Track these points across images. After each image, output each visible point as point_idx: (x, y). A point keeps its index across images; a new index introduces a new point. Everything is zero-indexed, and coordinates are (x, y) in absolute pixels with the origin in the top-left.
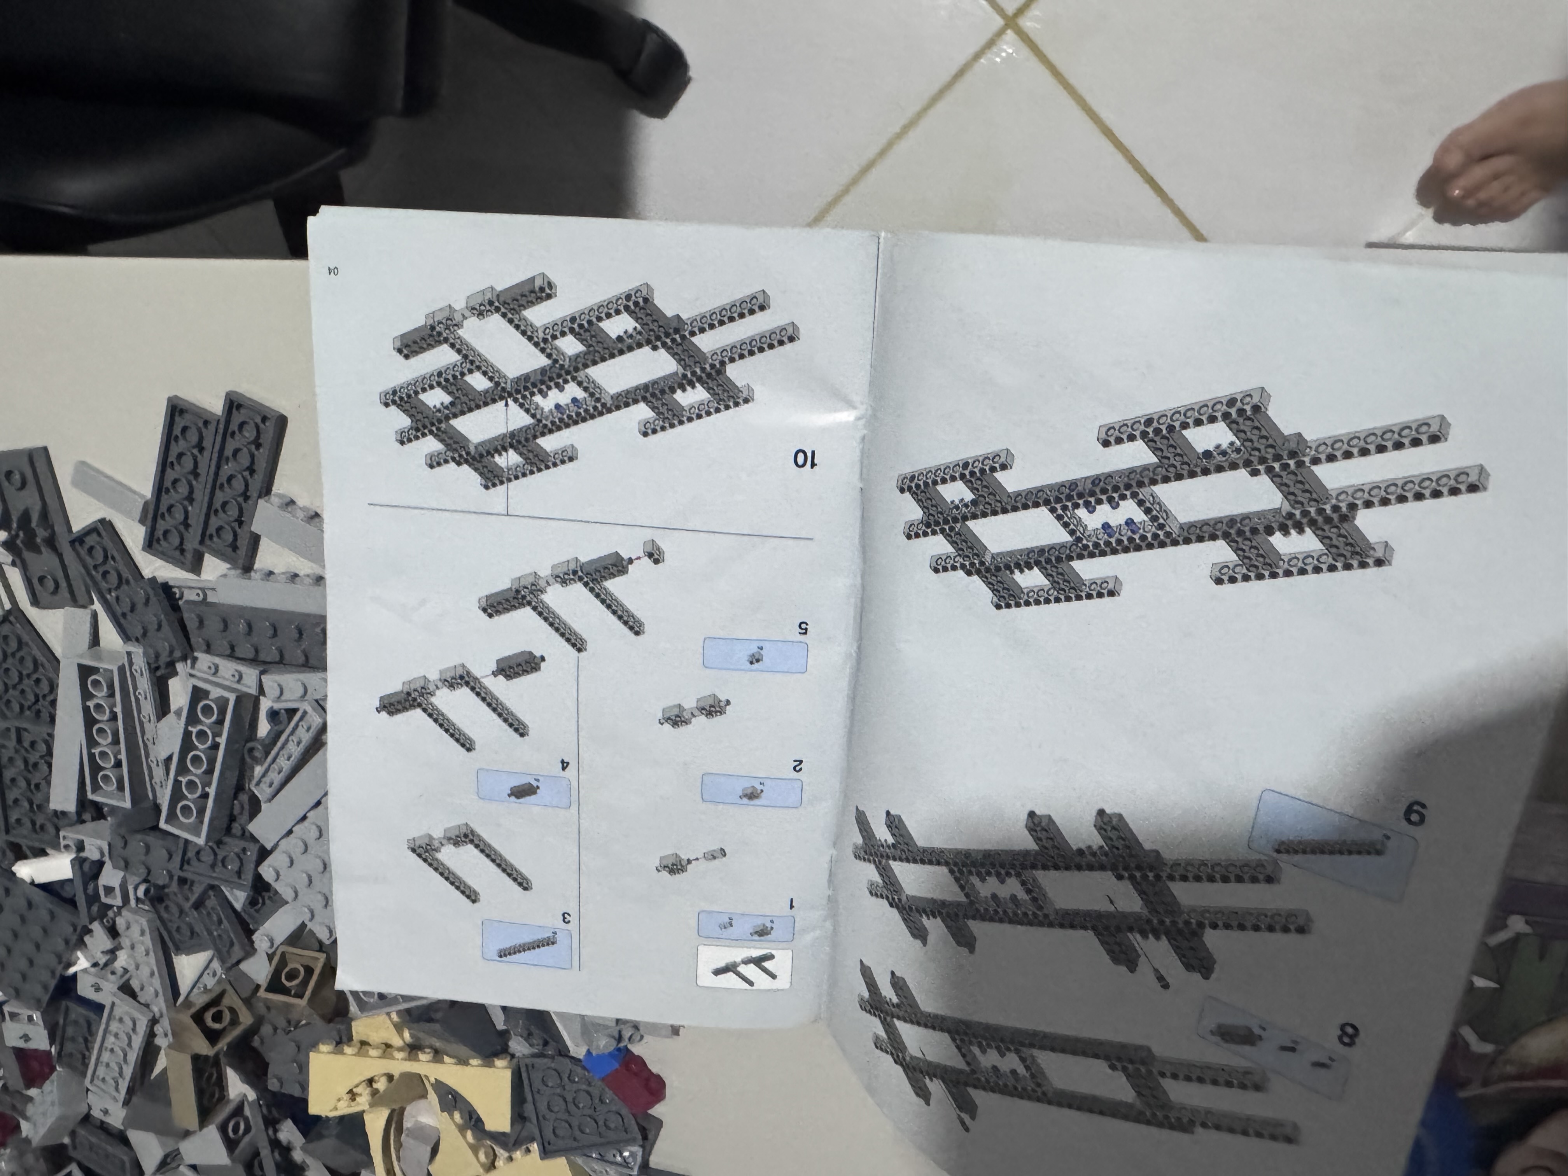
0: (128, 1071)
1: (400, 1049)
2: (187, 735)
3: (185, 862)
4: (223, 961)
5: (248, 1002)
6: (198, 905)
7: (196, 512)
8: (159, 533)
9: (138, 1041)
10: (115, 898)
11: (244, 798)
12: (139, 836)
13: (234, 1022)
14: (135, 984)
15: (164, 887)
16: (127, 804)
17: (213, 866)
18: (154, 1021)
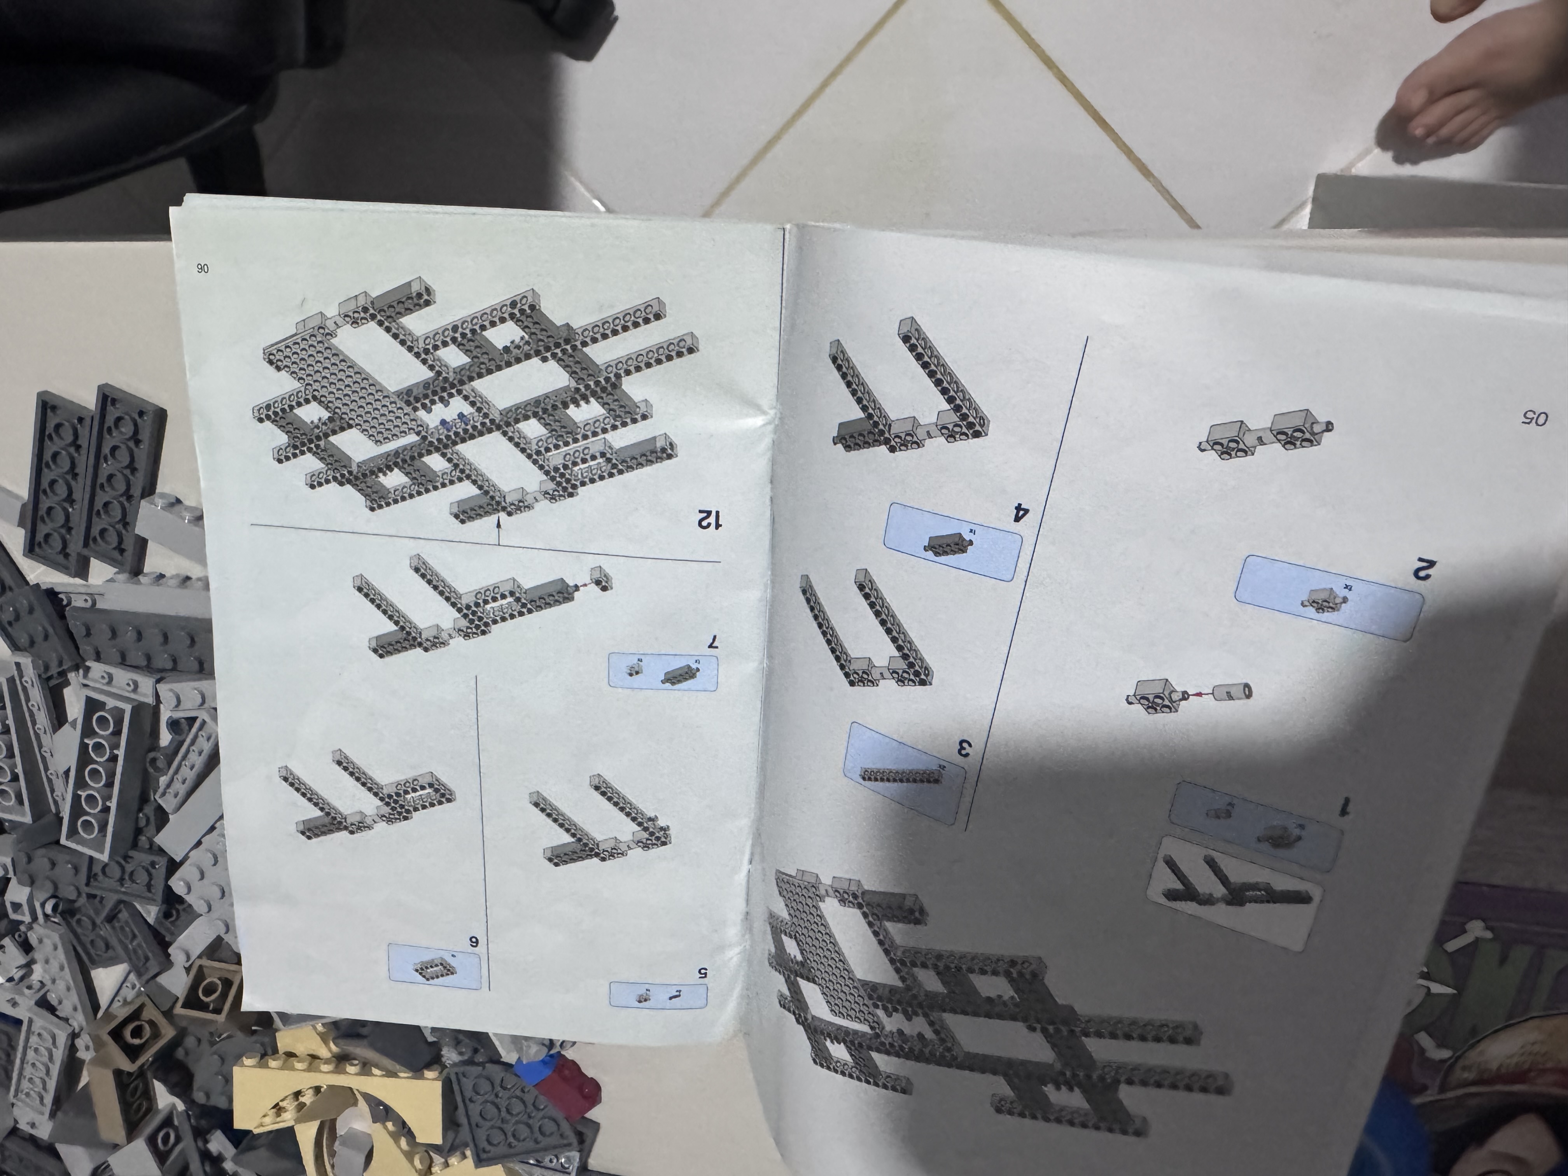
0: (52, 1085)
1: (327, 1061)
2: (83, 747)
3: (91, 877)
4: (139, 975)
5: (168, 1014)
6: (111, 918)
7: (78, 513)
8: (40, 537)
9: (59, 1054)
10: (23, 914)
11: (149, 810)
12: (41, 852)
13: (156, 1034)
14: (52, 998)
15: (74, 901)
16: (28, 819)
17: (121, 880)
18: (74, 1036)
